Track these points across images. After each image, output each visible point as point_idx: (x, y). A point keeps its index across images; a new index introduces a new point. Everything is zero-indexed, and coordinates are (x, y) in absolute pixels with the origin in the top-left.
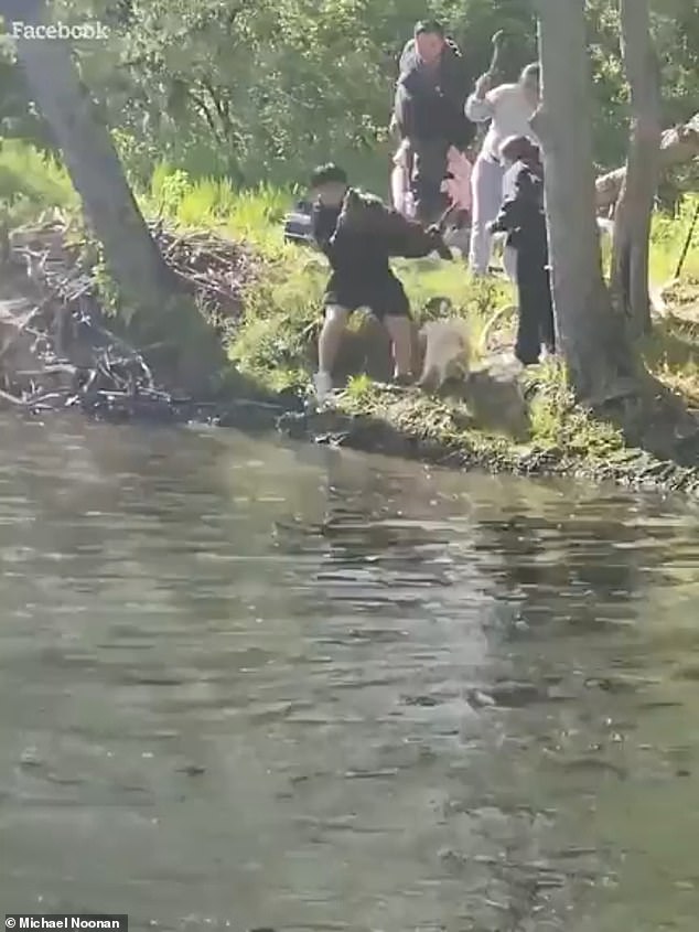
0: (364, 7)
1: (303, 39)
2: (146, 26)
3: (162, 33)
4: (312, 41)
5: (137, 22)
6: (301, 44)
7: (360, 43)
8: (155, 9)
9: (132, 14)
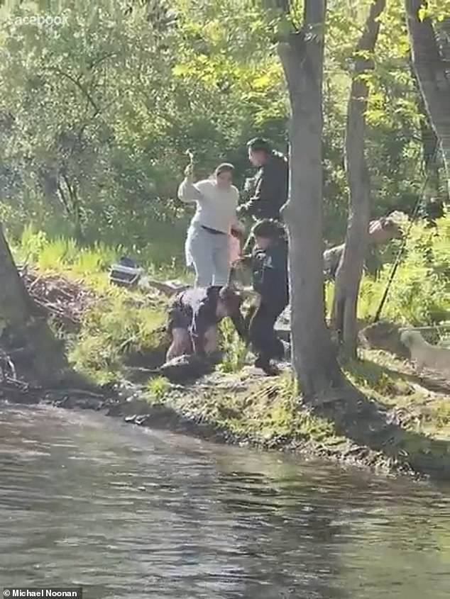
0: (172, 126)
1: (130, 146)
2: (23, 132)
3: (34, 137)
4: (135, 147)
5: (17, 129)
6: (128, 149)
7: (168, 151)
8: (30, 121)
9: (15, 124)
